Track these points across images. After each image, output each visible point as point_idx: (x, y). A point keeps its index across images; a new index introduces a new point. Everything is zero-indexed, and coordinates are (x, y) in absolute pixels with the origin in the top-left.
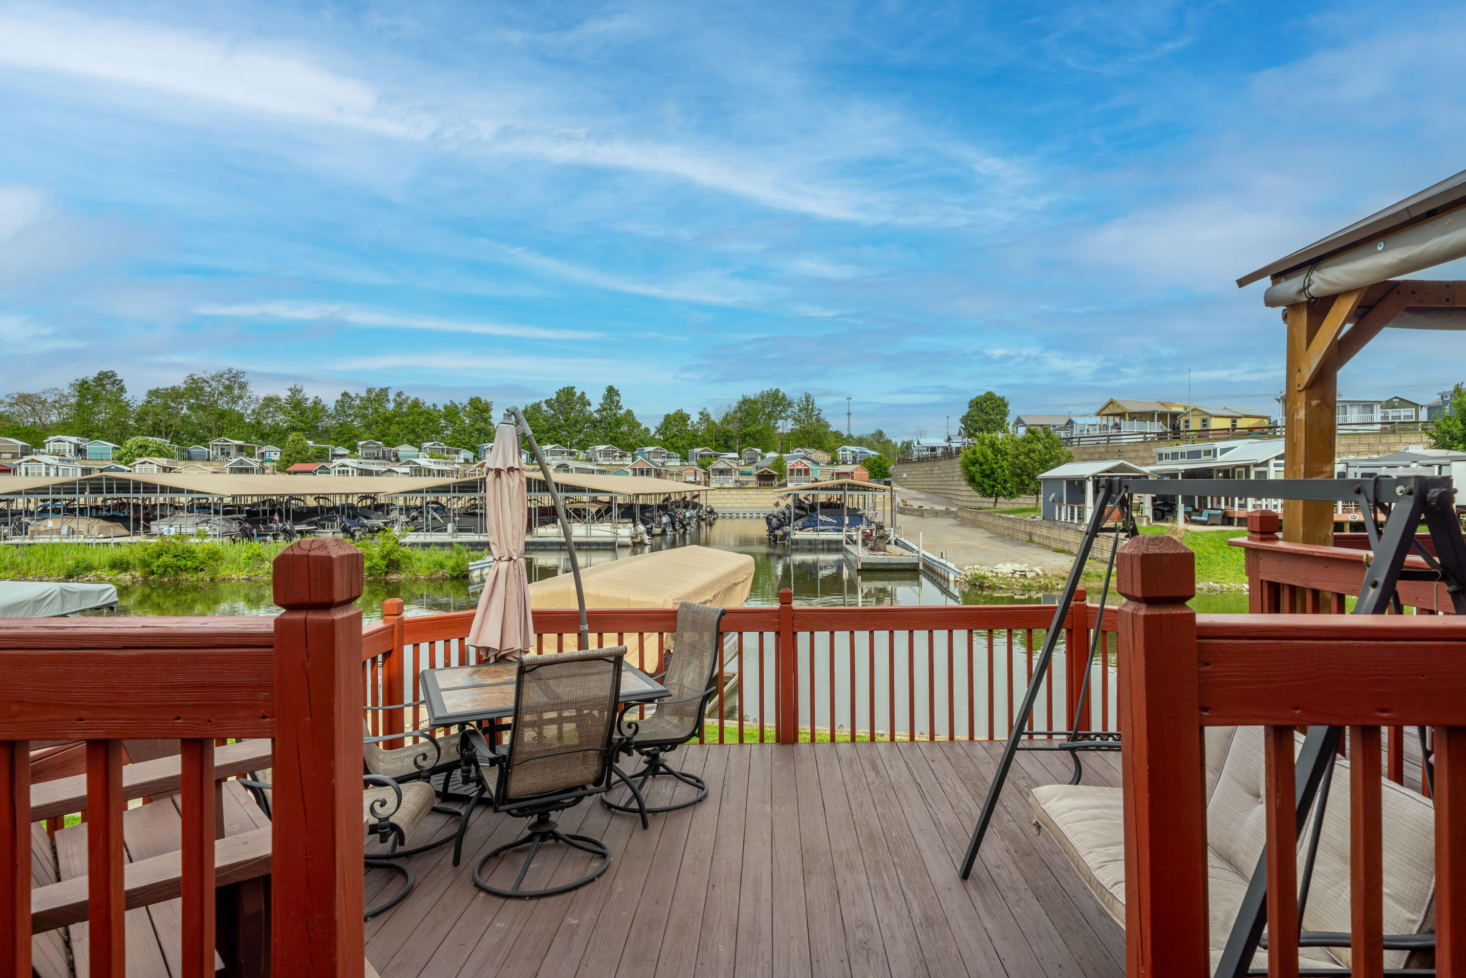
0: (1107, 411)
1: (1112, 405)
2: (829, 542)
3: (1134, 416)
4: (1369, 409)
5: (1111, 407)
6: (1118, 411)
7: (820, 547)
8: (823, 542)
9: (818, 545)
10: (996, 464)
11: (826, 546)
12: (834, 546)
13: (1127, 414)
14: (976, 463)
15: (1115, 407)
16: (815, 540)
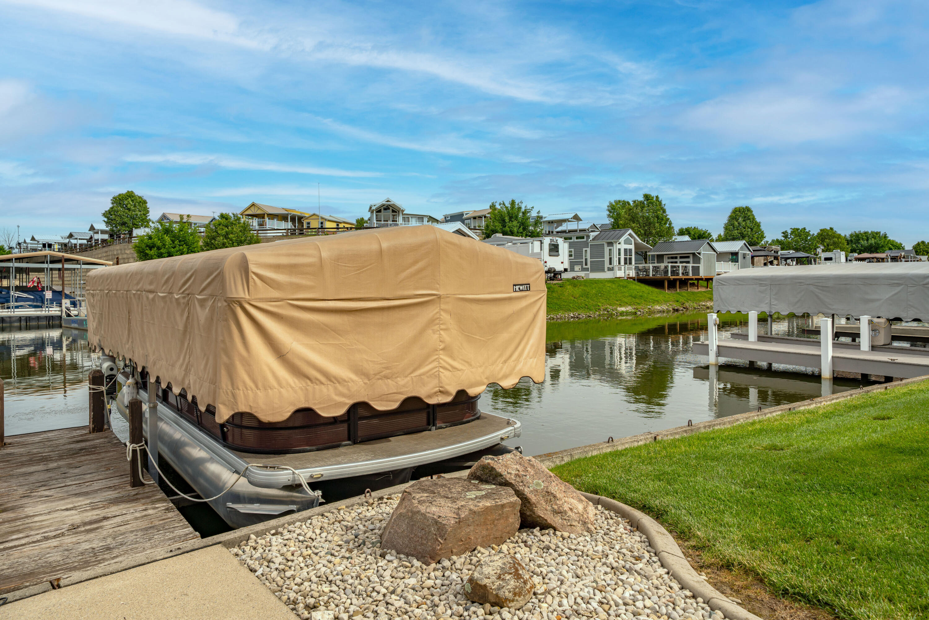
0: (249, 212)
1: (253, 207)
2: (28, 319)
3: (272, 216)
4: (421, 220)
5: (252, 208)
6: (259, 212)
7: (17, 324)
8: (20, 319)
9: (14, 322)
10: (174, 248)
11: (23, 324)
12: (34, 323)
13: (266, 215)
14: (153, 247)
15: (256, 209)
16: (10, 317)
